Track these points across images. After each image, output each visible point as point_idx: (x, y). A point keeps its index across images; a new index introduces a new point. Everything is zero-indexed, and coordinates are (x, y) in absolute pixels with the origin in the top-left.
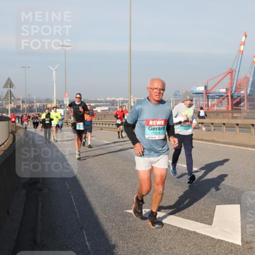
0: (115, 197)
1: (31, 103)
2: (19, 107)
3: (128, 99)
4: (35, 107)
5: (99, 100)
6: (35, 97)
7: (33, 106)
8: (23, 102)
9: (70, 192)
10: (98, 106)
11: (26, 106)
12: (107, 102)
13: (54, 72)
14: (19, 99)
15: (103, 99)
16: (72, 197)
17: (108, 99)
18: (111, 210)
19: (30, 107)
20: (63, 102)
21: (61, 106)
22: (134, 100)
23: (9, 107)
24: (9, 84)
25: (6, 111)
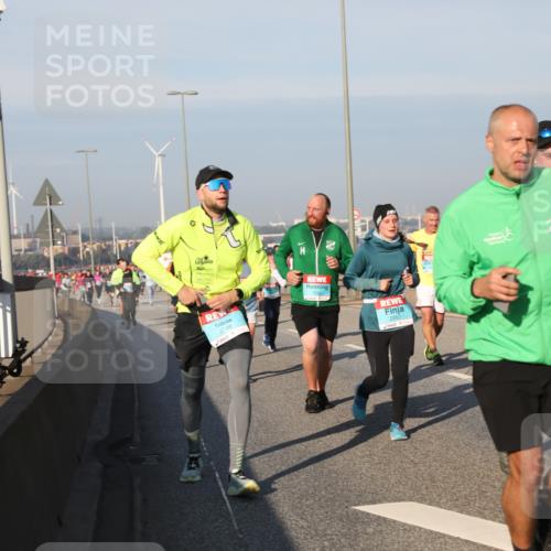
0: (325, 471)
1: (104, 240)
2: (75, 251)
3: (346, 221)
4: (115, 250)
5: (275, 225)
7: (109, 247)
8: (85, 238)
9: (212, 463)
11: (91, 248)
13: (158, 161)
14: (75, 233)
15: (284, 224)
16: (217, 475)
17: (296, 222)
18: (316, 506)
19: (104, 251)
22: (362, 221)
23: (51, 252)
24: (48, 195)
25: (45, 263)
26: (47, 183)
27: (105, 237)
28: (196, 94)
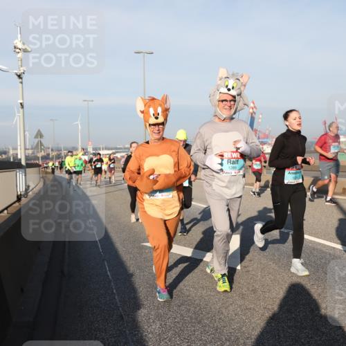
0: (133, 232)
1: (59, 151)
2: (48, 155)
4: (63, 155)
5: (118, 147)
6: (62, 146)
8: (52, 150)
10: (117, 152)
11: (55, 153)
12: (125, 148)
14: (49, 148)
15: (121, 146)
19: (59, 155)
20: (87, 149)
21: (85, 153)
23: (40, 155)
24: (39, 135)
25: (38, 158)
26: (39, 131)
27: (59, 150)
28: (92, 101)
